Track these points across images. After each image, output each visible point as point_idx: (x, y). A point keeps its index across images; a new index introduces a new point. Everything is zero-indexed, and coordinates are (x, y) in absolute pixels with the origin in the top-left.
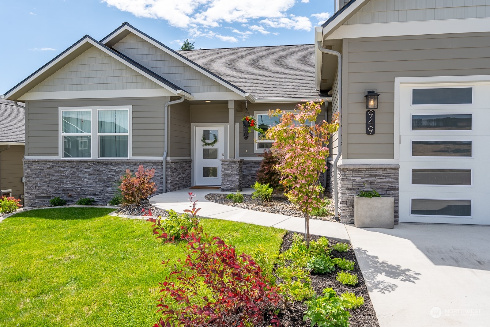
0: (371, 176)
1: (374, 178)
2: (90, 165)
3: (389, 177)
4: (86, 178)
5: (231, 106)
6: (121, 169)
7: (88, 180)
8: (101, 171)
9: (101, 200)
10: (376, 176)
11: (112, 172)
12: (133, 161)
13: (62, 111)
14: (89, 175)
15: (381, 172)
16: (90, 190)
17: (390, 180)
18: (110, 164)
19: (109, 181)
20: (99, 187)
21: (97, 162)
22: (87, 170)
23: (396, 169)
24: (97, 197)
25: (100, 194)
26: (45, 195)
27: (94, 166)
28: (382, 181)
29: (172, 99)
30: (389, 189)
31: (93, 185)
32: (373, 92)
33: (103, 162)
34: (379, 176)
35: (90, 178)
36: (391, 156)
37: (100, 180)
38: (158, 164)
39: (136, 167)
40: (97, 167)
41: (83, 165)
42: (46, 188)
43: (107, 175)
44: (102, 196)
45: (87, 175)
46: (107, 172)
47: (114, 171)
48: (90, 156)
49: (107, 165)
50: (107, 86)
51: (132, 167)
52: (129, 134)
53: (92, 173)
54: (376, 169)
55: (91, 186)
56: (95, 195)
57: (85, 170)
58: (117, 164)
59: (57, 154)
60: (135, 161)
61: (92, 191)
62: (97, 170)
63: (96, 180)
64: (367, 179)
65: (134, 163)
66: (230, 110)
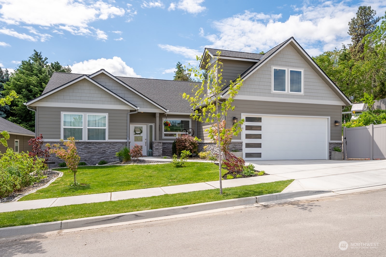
0: (234, 145)
1: (235, 146)
2: (82, 144)
3: (240, 145)
4: (79, 151)
5: (158, 116)
6: (102, 146)
7: (81, 153)
8: (90, 147)
9: (89, 163)
10: (236, 145)
11: (96, 148)
12: (110, 142)
13: (63, 114)
14: (82, 150)
15: (237, 144)
16: (82, 158)
17: (240, 146)
18: (95, 144)
19: (95, 153)
20: (88, 156)
21: (87, 143)
22: (80, 147)
23: (242, 143)
24: (87, 162)
25: (89, 160)
26: (51, 162)
27: (85, 145)
28: (238, 147)
29: (131, 111)
30: (240, 150)
31: (84, 155)
32: (235, 117)
33: (91, 143)
34: (237, 145)
35: (82, 151)
36: (240, 139)
37: (89, 152)
38: (124, 143)
39: (111, 145)
40: (87, 145)
41: (78, 144)
42: (52, 158)
43: (93, 150)
44: (90, 161)
45: (80, 150)
46: (93, 148)
47: (98, 147)
48: (82, 139)
49: (93, 144)
50: (93, 102)
51: (108, 145)
52: (107, 128)
53: (84, 148)
54: (236, 143)
55: (83, 155)
56: (86, 160)
57: (79, 147)
58: (100, 144)
59: (60, 138)
60: (111, 142)
61: (84, 158)
62: (87, 147)
63: (86, 153)
64: (233, 146)
65: (110, 143)
66: (157, 118)
